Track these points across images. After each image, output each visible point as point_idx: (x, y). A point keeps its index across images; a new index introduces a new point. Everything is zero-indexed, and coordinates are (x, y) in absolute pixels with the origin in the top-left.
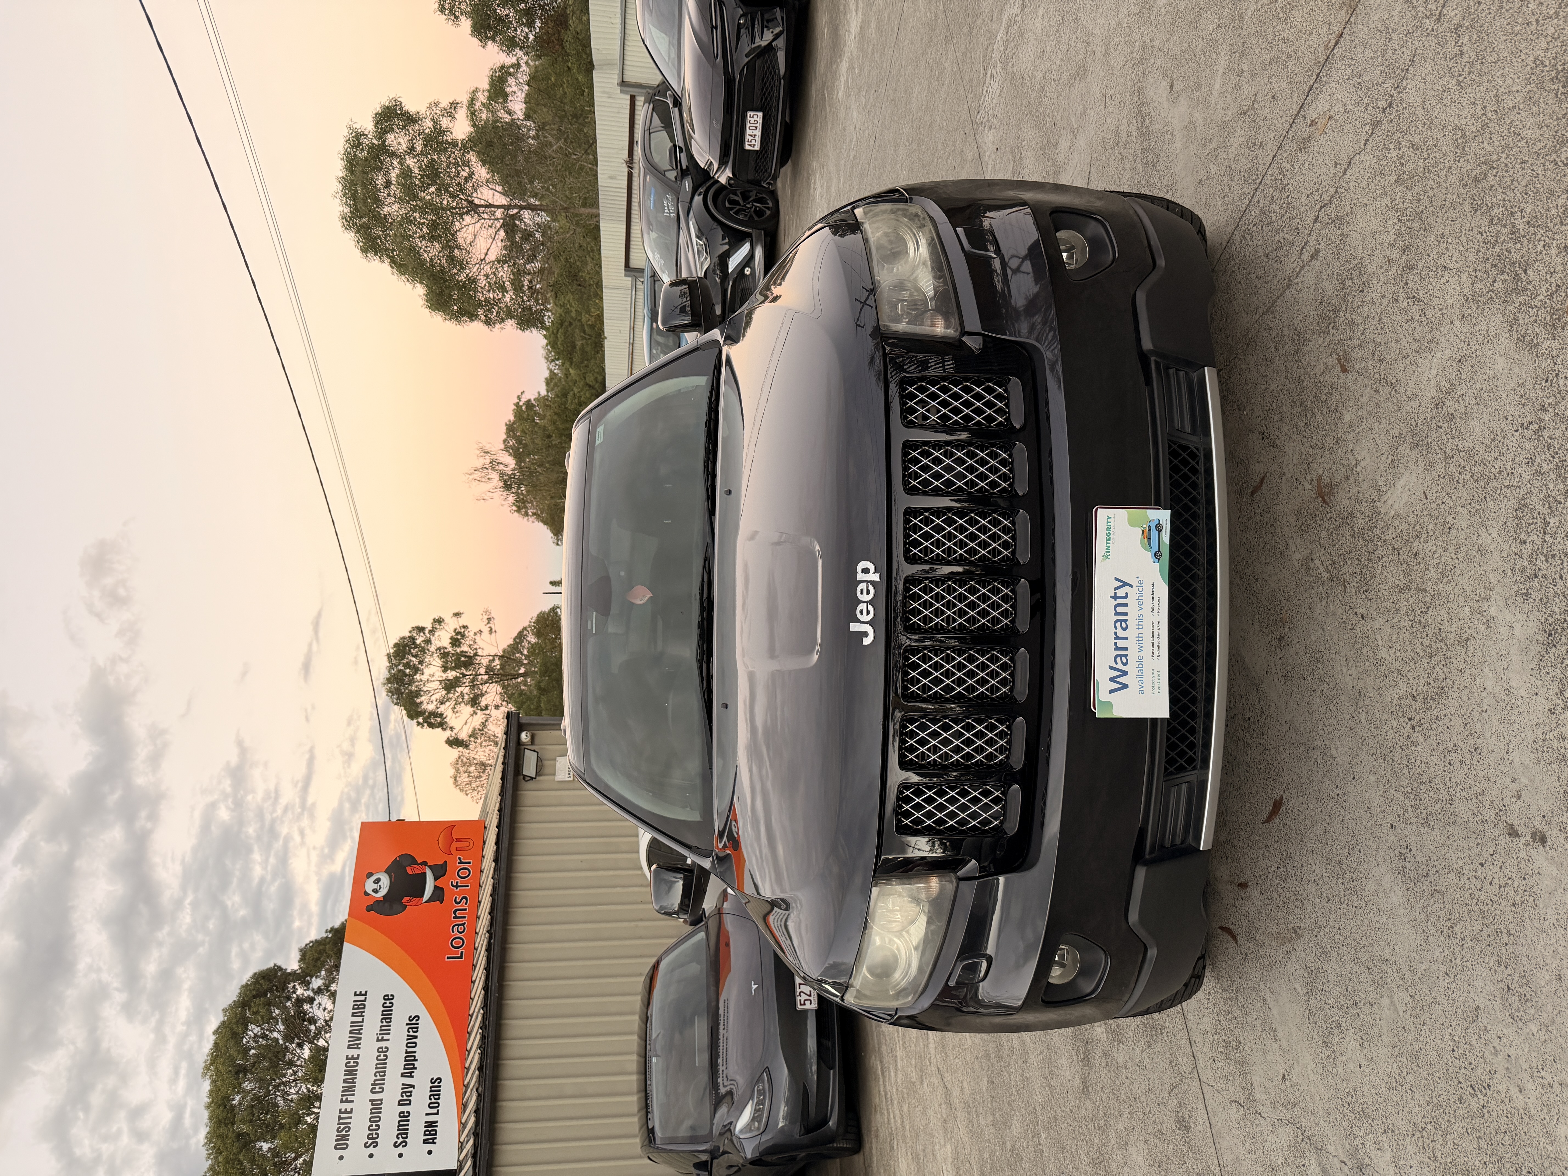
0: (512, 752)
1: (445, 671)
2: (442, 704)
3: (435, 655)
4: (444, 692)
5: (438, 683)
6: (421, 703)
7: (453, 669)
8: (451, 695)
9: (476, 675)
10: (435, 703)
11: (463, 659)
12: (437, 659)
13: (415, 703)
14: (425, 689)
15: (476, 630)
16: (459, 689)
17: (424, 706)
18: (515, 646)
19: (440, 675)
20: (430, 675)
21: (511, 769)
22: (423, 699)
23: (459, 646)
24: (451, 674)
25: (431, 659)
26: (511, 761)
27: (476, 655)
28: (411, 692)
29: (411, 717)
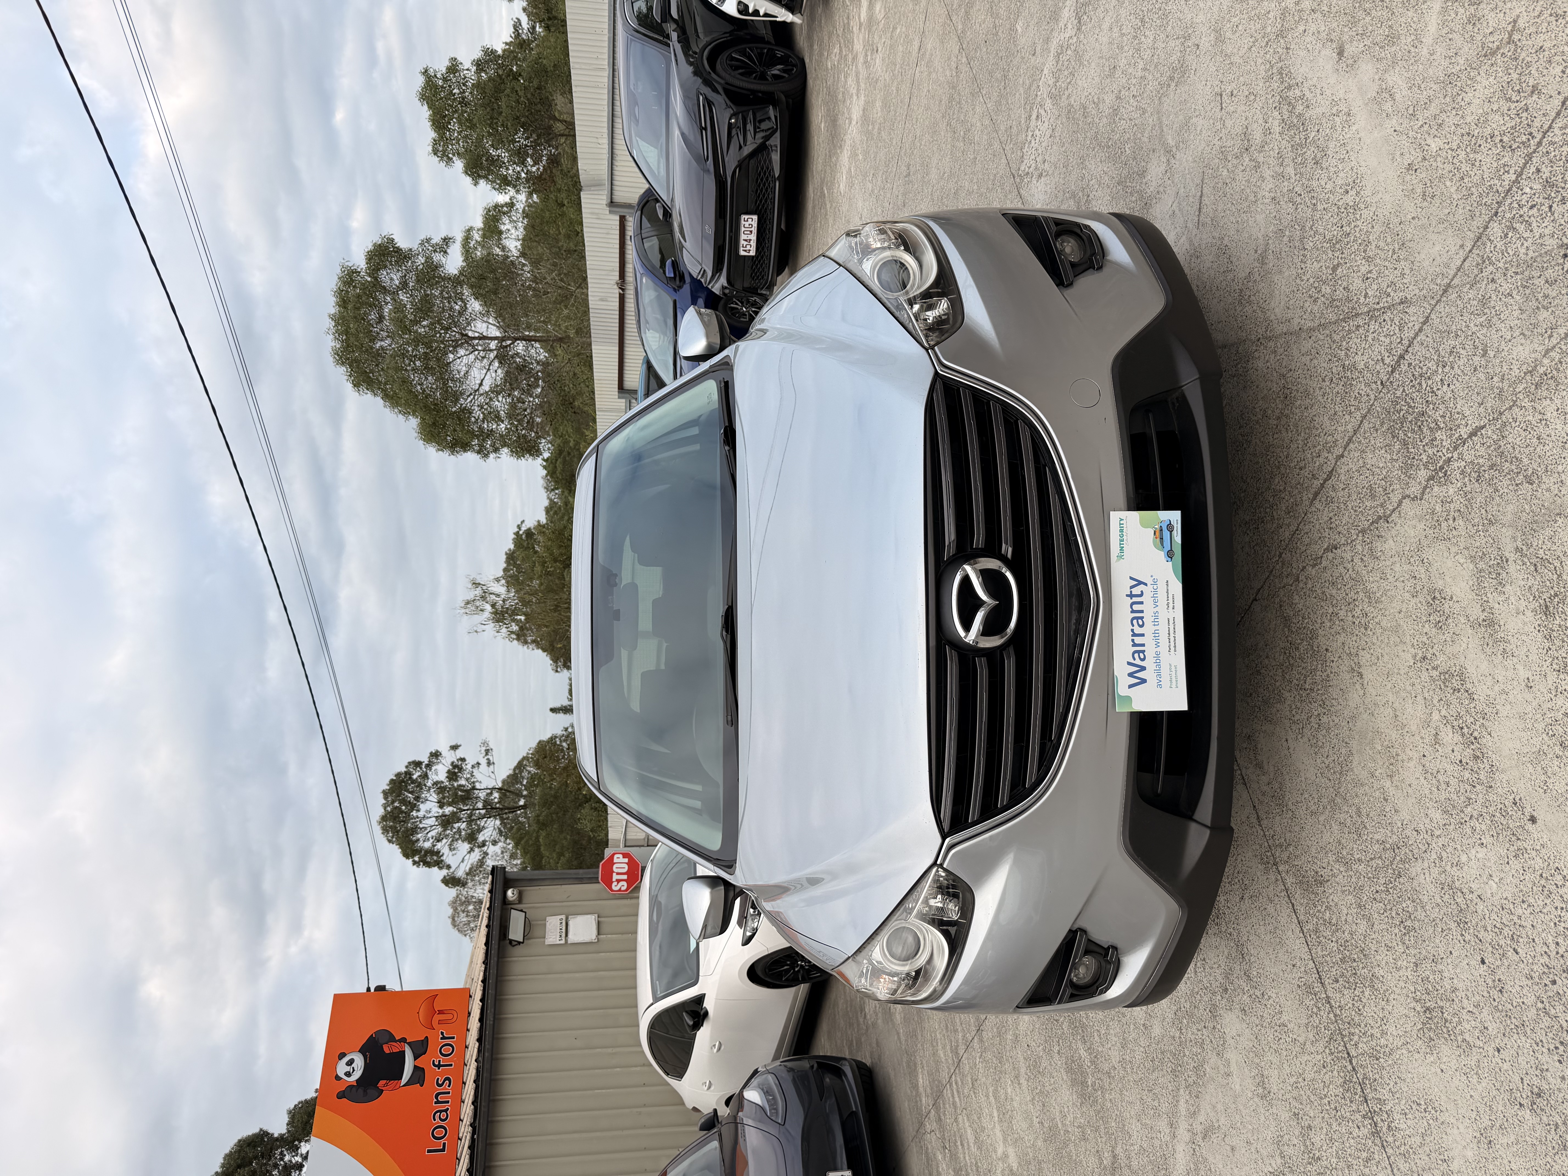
0: (497, 913)
1: (441, 807)
2: (438, 841)
3: (432, 790)
4: (440, 829)
5: (434, 819)
6: (418, 840)
7: (450, 805)
8: (448, 832)
9: (474, 809)
10: (431, 841)
11: (460, 793)
12: (434, 795)
13: (411, 841)
14: (421, 826)
15: (474, 762)
16: (456, 825)
17: (421, 844)
18: (514, 778)
19: (436, 810)
20: (427, 811)
21: (496, 933)
22: (419, 836)
23: (456, 780)
24: (448, 810)
25: (428, 795)
26: (496, 924)
27: (474, 788)
28: (407, 830)
29: (406, 855)
